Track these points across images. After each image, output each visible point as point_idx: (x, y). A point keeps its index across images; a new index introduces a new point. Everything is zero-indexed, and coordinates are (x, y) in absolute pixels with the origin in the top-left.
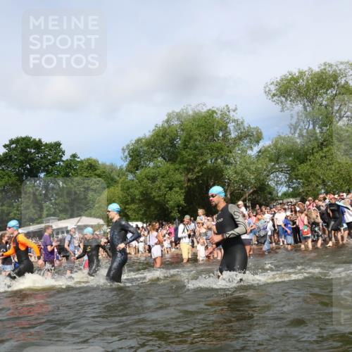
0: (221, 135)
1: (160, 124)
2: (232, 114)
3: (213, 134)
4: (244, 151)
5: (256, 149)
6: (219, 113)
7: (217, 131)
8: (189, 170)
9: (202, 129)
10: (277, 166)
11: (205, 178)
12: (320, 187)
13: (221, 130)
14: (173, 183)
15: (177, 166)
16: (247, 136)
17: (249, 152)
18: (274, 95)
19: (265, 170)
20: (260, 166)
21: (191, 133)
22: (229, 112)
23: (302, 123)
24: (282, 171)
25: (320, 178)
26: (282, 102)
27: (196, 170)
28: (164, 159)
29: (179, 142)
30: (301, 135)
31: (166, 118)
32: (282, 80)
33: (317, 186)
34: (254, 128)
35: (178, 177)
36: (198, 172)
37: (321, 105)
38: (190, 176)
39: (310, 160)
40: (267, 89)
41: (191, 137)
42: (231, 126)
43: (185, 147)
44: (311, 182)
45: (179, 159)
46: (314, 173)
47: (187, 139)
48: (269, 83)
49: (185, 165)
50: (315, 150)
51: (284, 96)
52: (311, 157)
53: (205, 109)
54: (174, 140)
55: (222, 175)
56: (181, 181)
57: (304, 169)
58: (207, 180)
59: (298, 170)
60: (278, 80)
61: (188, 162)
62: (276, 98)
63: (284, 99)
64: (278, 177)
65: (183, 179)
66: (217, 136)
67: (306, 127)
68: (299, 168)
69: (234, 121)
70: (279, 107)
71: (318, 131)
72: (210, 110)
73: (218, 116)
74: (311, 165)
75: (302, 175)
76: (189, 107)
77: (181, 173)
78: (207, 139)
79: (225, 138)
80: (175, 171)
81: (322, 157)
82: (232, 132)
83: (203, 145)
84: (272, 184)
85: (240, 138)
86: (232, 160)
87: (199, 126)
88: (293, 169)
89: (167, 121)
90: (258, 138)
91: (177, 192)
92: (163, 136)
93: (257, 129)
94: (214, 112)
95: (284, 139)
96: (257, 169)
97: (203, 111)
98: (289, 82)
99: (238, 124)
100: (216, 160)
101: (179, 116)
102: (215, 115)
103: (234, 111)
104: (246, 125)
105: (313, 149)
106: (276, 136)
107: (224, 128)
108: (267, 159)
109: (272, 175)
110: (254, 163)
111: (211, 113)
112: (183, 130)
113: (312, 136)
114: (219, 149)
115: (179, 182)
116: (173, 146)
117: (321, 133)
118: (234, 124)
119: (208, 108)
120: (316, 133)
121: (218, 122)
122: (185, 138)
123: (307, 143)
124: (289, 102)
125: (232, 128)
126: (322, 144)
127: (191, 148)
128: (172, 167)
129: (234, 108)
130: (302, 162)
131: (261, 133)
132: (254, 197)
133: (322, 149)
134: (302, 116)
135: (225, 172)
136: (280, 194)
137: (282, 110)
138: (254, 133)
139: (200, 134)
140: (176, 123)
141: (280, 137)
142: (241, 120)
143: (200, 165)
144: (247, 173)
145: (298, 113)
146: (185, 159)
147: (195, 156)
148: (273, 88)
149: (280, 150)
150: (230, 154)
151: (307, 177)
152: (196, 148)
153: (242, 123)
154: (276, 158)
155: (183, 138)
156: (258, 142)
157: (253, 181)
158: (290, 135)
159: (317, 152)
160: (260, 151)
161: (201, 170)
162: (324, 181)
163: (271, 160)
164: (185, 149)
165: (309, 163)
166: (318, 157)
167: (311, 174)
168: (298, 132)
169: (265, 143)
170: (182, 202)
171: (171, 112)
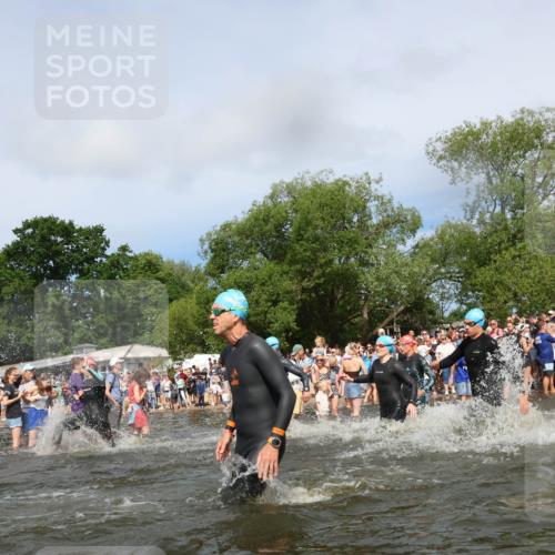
0: (355, 219)
1: (260, 200)
2: (374, 186)
3: (344, 218)
4: (391, 245)
5: (411, 243)
6: (354, 184)
7: (349, 213)
8: (303, 275)
9: (327, 210)
10: (443, 270)
11: (330, 288)
12: (511, 303)
13: (356, 211)
14: (278, 294)
15: (286, 268)
16: (398, 221)
17: (400, 247)
18: (441, 158)
19: (424, 276)
20: (416, 270)
21: (309, 217)
22: (369, 183)
23: (483, 203)
24: (450, 278)
25: (510, 290)
26: (452, 169)
27: (316, 274)
28: (265, 255)
29: (289, 230)
30: (481, 222)
31: (271, 191)
32: (454, 134)
33: (506, 302)
34: (407, 210)
35: (287, 284)
36: (319, 278)
37: (515, 175)
38: (305, 284)
39: (495, 261)
40: (431, 149)
41: (308, 223)
42: (372, 206)
43: (299, 237)
44: (496, 296)
45: (289, 256)
46: (501, 283)
47: (303, 225)
48: (434, 140)
49: (299, 266)
50: (503, 246)
51: (456, 160)
52: (497, 257)
53: (331, 179)
54: (282, 226)
55: (356, 283)
56: (291, 292)
57: (485, 275)
58: (333, 290)
59: (476, 277)
60: (448, 134)
61: (303, 261)
62: (443, 162)
63: (456, 164)
64: (443, 287)
65: (294, 287)
66: (350, 221)
67: (491, 210)
68: (478, 273)
69: (377, 198)
70: (448, 177)
71: (509, 216)
72: (339, 180)
73: (351, 190)
74: (497, 269)
75: (482, 284)
76: (307, 176)
77: (291, 279)
78: (334, 226)
79: (362, 225)
80: (281, 275)
81: (514, 257)
82: (373, 215)
83: (327, 235)
84: (435, 297)
85: (386, 225)
86: (372, 259)
87: (322, 206)
88: (468, 275)
89: (272, 197)
90: (414, 225)
91: (285, 309)
92: (264, 220)
93: (413, 212)
94: (346, 183)
95: (455, 227)
96: (412, 275)
97: (328, 181)
98: (466, 139)
99: (384, 203)
100: (348, 258)
101: (290, 189)
102: (347, 188)
103: (378, 182)
104: (396, 205)
105: (500, 244)
106: (442, 222)
107: (361, 209)
108: (428, 260)
109: (434, 285)
110: (407, 265)
111: (342, 185)
112: (296, 211)
113: (499, 224)
114: (352, 242)
115: (287, 292)
116: (281, 235)
117: (513, 218)
118: (376, 202)
119: (337, 177)
120: (506, 220)
121: (352, 200)
122: (300, 223)
123: (491, 234)
124: (463, 170)
125: (373, 209)
126: (515, 236)
127: (308, 240)
128: (278, 268)
129: (377, 178)
130: (482, 264)
131: (419, 217)
132: (406, 318)
133: (514, 244)
134: (483, 191)
135: (362, 278)
136: (446, 314)
137: (453, 182)
138: (409, 218)
139: (323, 219)
140: (286, 199)
141: (449, 225)
142: (388, 197)
143: (321, 266)
144: (395, 281)
145: (478, 186)
146: (299, 256)
147: (314, 251)
148: (440, 146)
149: (448, 244)
150: (369, 250)
151: (489, 288)
152: (316, 239)
153: (390, 201)
154: (442, 258)
155: (296, 224)
156: (414, 231)
157: (404, 293)
158: (465, 221)
159: (506, 249)
160: (417, 246)
161: (323, 275)
162: (515, 295)
163: (433, 261)
164: (298, 240)
165: (493, 266)
166: (507, 256)
167: (496, 282)
168: (477, 216)
169: (425, 233)
170: (293, 325)
171: (277, 182)
